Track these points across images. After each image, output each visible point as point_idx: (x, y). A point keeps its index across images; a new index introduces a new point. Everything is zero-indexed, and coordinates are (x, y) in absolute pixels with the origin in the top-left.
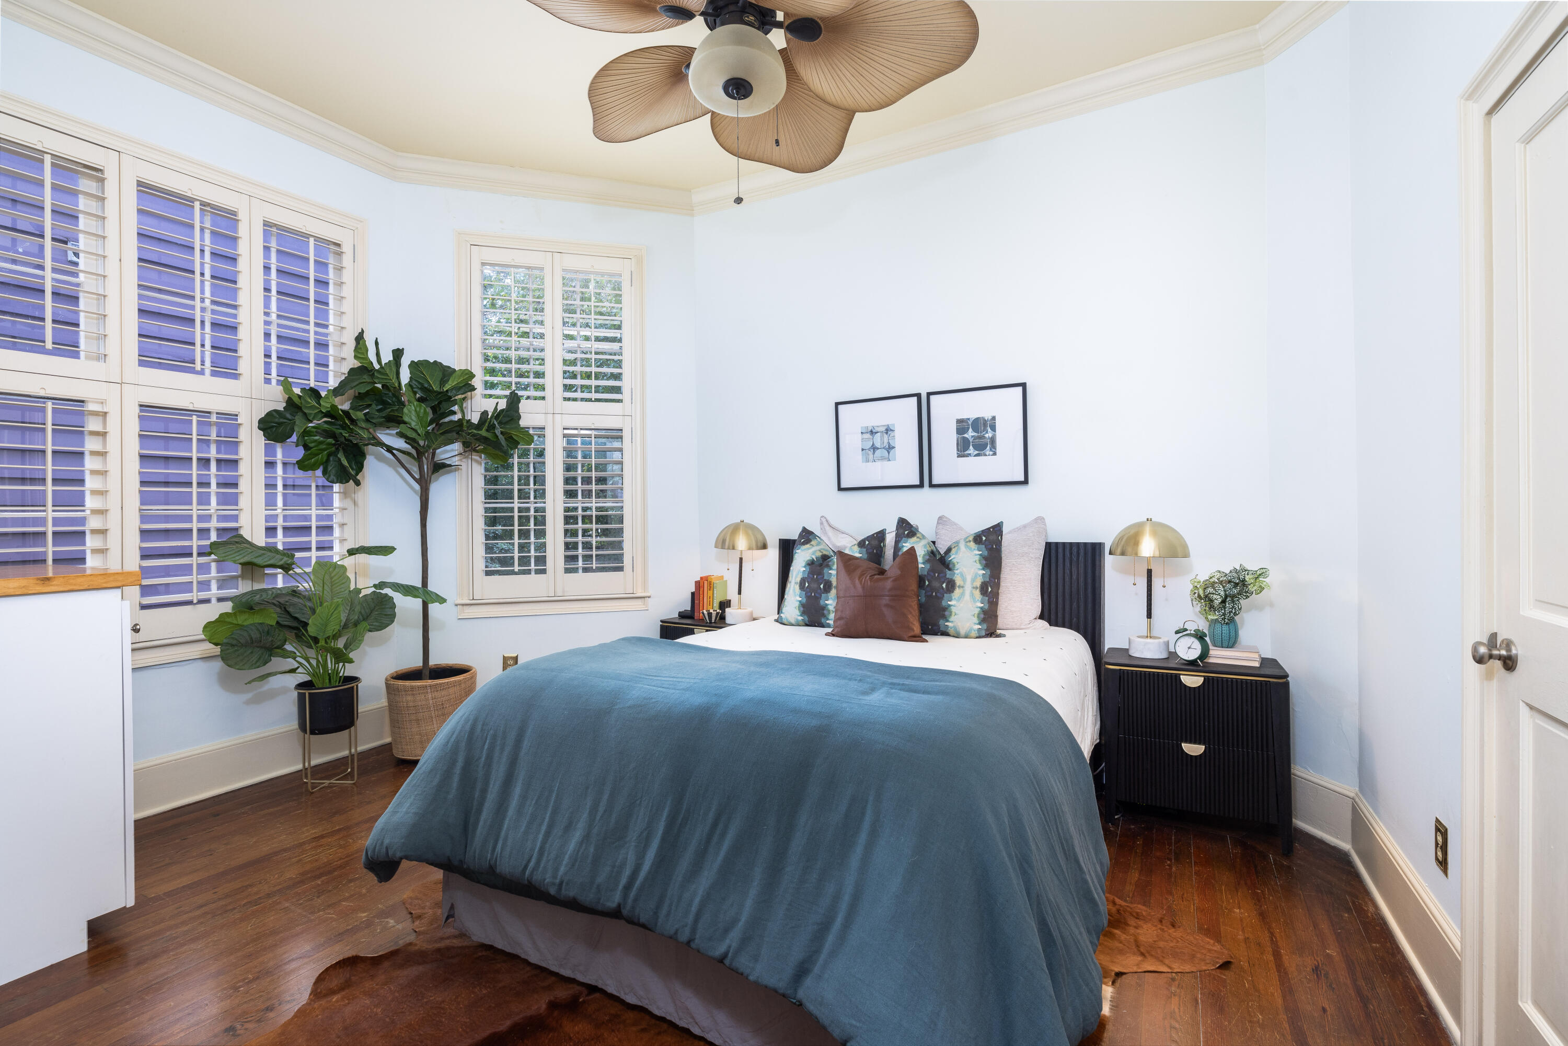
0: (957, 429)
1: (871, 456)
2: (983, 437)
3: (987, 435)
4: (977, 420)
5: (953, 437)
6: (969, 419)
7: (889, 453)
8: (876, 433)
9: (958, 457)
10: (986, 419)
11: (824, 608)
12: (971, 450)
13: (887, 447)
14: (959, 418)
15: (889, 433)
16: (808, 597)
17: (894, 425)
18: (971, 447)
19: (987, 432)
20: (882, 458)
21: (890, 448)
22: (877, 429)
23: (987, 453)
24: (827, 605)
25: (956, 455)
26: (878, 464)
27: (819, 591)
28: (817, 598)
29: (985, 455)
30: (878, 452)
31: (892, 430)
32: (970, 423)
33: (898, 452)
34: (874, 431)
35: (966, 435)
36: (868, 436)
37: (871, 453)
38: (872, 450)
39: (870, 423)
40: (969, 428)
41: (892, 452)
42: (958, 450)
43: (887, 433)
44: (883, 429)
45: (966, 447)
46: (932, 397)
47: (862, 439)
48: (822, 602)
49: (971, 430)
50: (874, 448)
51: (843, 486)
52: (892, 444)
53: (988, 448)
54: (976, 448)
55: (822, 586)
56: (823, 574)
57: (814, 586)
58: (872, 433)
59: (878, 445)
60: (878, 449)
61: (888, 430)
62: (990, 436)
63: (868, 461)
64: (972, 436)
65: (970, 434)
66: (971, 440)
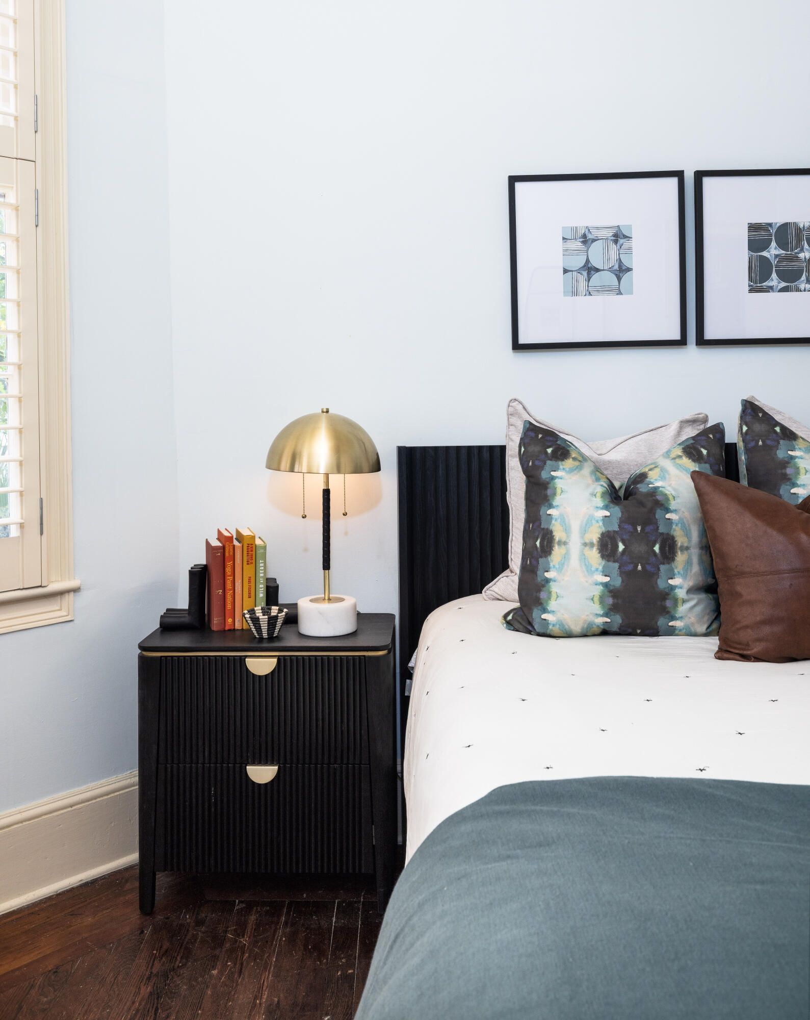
0: (750, 241)
1: (582, 284)
2: (795, 258)
3: (802, 255)
4: (785, 226)
5: (742, 255)
6: (770, 225)
7: (619, 279)
8: (594, 240)
9: (751, 291)
10: (801, 226)
11: (668, 594)
12: (774, 280)
13: (616, 267)
14: (754, 221)
15: (621, 241)
16: (628, 575)
17: (630, 227)
18: (774, 275)
19: (802, 250)
20: (605, 289)
21: (622, 270)
22: (595, 234)
23: (802, 286)
24: (673, 588)
25: (747, 288)
26: (598, 300)
27: (653, 559)
28: (651, 576)
29: (798, 290)
30: (596, 278)
31: (625, 237)
32: (773, 231)
33: (637, 277)
34: (590, 236)
35: (765, 254)
36: (578, 245)
37: (582, 278)
38: (585, 273)
39: (583, 221)
40: (770, 241)
41: (625, 278)
42: (750, 279)
43: (616, 242)
44: (609, 234)
45: (766, 276)
46: (707, 182)
47: (565, 250)
48: (661, 584)
49: (773, 244)
50: (590, 269)
51: (522, 340)
52: (626, 263)
53: (804, 278)
54: (782, 276)
55: (657, 548)
56: (656, 524)
57: (639, 548)
58: (586, 240)
59: (596, 262)
60: (597, 270)
61: (619, 236)
62: (807, 257)
63: (575, 293)
64: (776, 256)
65: (773, 251)
66: (774, 262)
